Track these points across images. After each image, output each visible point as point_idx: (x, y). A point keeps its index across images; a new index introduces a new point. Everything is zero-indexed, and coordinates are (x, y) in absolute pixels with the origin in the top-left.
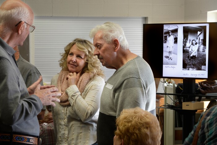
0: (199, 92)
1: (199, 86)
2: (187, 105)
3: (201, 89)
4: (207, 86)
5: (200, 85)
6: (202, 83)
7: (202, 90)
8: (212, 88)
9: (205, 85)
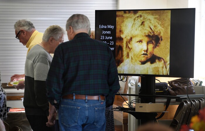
0: (168, 93)
1: (168, 85)
2: (140, 107)
3: (170, 90)
4: (178, 86)
5: (170, 85)
6: (172, 82)
7: (172, 91)
8: (184, 88)
9: (176, 85)
